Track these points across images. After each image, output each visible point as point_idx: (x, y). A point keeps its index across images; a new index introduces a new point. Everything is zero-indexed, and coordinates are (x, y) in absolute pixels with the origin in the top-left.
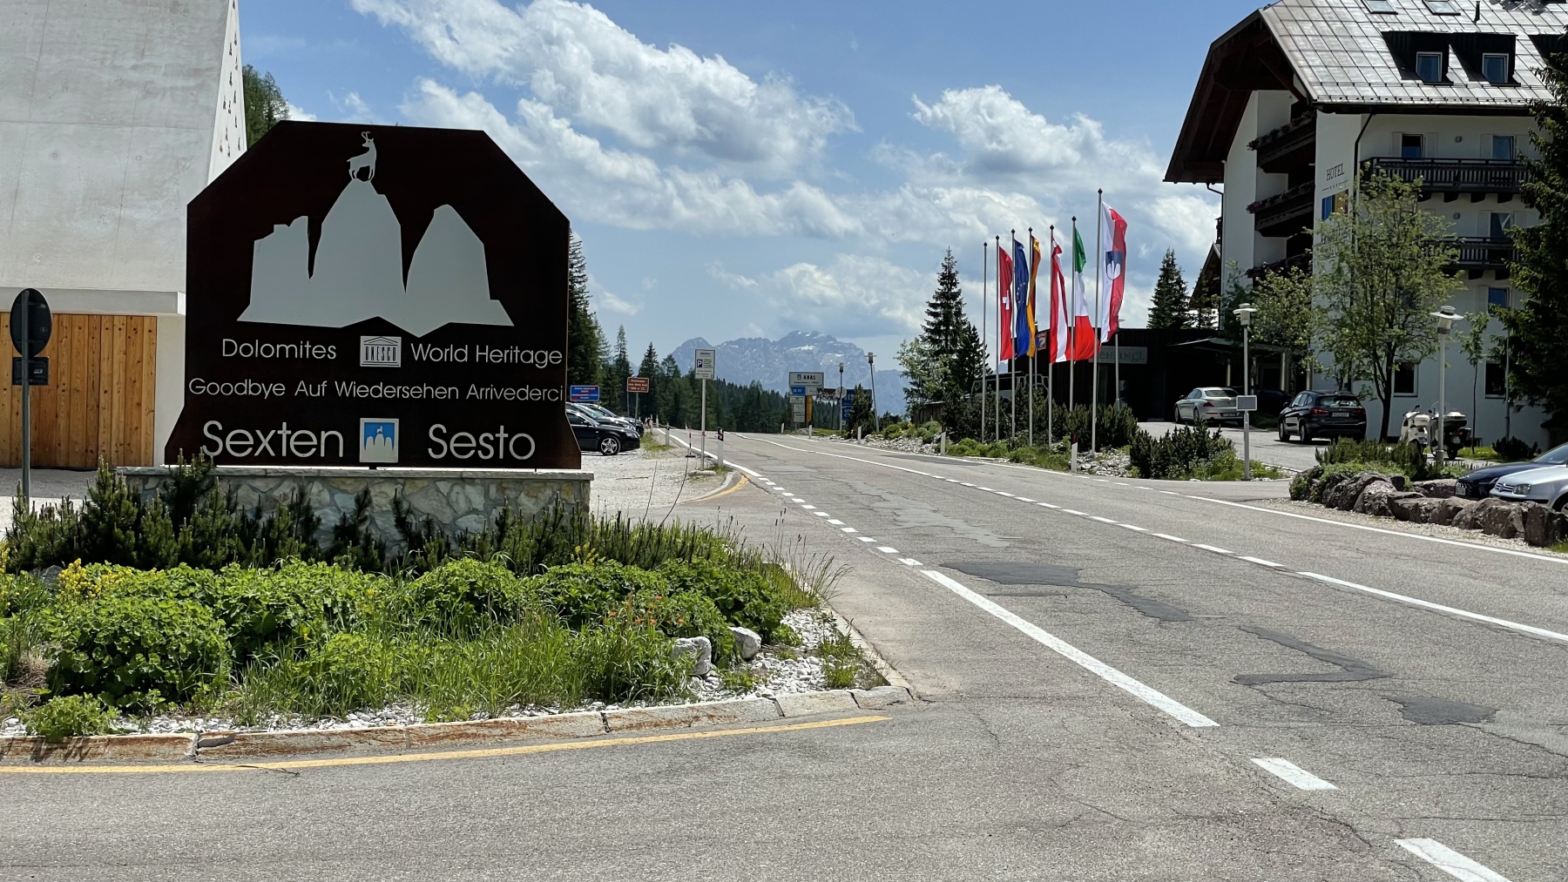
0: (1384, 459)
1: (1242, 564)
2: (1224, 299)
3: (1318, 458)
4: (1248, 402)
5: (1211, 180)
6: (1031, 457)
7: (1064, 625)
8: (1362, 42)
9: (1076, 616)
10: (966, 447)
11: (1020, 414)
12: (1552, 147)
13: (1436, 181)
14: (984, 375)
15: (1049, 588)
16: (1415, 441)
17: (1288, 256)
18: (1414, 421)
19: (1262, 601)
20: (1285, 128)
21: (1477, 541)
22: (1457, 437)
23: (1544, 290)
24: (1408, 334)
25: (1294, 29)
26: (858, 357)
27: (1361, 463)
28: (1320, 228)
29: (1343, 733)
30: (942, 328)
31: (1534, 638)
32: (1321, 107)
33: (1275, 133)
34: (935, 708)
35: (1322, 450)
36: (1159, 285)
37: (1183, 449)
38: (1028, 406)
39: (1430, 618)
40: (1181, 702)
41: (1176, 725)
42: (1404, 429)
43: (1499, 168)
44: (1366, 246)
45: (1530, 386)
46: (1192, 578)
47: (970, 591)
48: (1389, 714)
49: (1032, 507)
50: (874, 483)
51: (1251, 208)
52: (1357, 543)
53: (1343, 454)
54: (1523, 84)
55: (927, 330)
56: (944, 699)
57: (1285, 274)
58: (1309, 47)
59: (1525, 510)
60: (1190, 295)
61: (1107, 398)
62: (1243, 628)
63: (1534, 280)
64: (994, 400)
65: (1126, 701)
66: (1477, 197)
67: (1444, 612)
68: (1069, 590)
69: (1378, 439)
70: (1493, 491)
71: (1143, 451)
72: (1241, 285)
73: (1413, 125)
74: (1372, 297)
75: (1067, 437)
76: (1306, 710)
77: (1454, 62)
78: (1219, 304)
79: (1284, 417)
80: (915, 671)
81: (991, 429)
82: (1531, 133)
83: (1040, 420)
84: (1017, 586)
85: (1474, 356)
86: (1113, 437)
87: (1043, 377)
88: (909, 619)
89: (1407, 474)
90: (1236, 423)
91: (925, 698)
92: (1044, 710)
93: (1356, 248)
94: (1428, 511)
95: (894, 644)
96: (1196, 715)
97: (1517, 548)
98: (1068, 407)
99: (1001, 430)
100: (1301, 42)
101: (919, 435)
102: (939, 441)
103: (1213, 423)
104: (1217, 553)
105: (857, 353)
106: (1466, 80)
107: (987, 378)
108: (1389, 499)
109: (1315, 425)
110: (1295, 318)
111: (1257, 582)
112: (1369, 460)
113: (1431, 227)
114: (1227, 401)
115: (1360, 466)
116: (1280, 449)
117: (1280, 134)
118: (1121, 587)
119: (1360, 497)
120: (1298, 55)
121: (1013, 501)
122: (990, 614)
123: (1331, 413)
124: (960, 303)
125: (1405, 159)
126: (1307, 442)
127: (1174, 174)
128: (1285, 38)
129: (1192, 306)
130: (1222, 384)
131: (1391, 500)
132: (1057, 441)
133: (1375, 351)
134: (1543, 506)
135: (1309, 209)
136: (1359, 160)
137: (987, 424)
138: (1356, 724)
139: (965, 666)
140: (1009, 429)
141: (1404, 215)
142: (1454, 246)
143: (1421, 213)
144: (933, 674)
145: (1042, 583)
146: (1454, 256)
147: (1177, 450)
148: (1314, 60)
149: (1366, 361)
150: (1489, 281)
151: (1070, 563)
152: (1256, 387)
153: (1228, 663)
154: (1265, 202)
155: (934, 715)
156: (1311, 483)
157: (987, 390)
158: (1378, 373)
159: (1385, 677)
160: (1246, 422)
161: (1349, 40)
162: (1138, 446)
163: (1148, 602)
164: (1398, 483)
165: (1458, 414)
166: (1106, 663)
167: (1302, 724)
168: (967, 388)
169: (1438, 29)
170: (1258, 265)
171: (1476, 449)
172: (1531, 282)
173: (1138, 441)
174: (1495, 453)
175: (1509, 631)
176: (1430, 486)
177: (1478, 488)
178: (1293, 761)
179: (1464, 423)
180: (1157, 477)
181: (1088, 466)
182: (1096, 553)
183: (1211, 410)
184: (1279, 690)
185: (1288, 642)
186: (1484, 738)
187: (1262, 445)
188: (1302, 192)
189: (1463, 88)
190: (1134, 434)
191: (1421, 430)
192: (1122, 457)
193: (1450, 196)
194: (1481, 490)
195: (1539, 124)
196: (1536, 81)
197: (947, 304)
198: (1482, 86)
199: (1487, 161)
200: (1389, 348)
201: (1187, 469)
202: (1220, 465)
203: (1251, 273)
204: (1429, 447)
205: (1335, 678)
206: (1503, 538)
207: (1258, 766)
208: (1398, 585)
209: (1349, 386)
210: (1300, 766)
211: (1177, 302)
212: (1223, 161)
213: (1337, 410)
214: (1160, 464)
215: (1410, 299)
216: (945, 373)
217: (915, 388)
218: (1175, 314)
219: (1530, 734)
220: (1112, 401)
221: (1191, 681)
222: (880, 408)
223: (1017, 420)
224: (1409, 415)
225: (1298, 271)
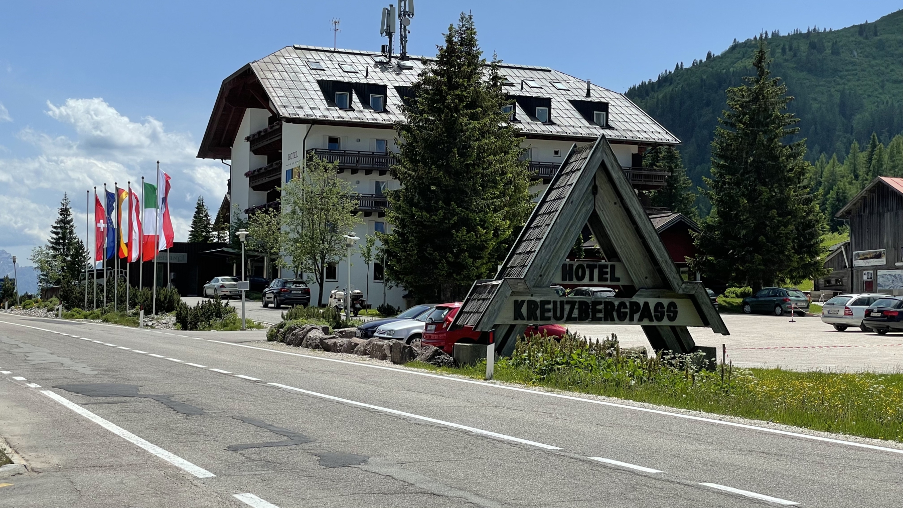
0: (318, 316)
1: (237, 379)
2: (232, 226)
3: (283, 317)
4: (244, 285)
5: (223, 158)
6: (115, 318)
7: (128, 420)
8: (307, 85)
9: (135, 415)
10: (74, 313)
11: (109, 293)
12: (406, 146)
13: (347, 163)
14: (87, 270)
15: (120, 398)
16: (336, 306)
17: (267, 202)
18: (336, 295)
19: (247, 401)
20: (265, 130)
21: (366, 362)
22: (358, 304)
23: (402, 223)
24: (332, 247)
25: (269, 75)
26: (8, 258)
27: (306, 319)
28: (285, 187)
29: (286, 476)
30: (61, 241)
31: (392, 415)
32: (285, 120)
33: (259, 133)
34: (43, 477)
35: (285, 312)
36: (194, 217)
37: (207, 312)
38: (114, 288)
39: (338, 406)
40: (195, 464)
41: (191, 478)
42: (330, 299)
43: (379, 157)
44: (310, 197)
45: (396, 276)
46: (207, 389)
47: (70, 402)
48: (311, 463)
49: (113, 350)
50: (14, 337)
51: (247, 175)
52: (302, 365)
53: (296, 314)
54: (391, 112)
55: (51, 242)
56: (48, 471)
57: (266, 212)
58: (278, 86)
59: (392, 344)
60: (213, 223)
61: (163, 283)
62: (234, 417)
63: (397, 218)
64: (93, 285)
65: (162, 465)
66: (368, 172)
67: (346, 403)
68: (132, 399)
69: (317, 306)
70: (375, 334)
71: (183, 315)
72: (240, 218)
73: (334, 132)
74: (313, 225)
75: (138, 307)
76: (266, 463)
77: (355, 98)
78: (229, 228)
79: (265, 294)
80: (30, 454)
81: (91, 302)
82: (395, 138)
83: (121, 296)
84: (99, 398)
85: (367, 259)
86: (166, 306)
87: (124, 271)
88: (30, 421)
89: (330, 325)
90: (239, 297)
91: (36, 470)
92: (111, 474)
93: (305, 199)
94: (341, 346)
95: (19, 437)
96: (203, 471)
97: (387, 366)
98: (139, 289)
99: (98, 301)
100: (273, 82)
101: (45, 306)
102: (58, 310)
103: (225, 297)
104: (223, 373)
105: (7, 256)
106: (362, 108)
107: (88, 271)
108: (320, 339)
109: (283, 298)
110: (271, 237)
111: (244, 390)
112: (310, 317)
113: (344, 188)
114: (234, 285)
115: (306, 321)
116: (263, 311)
117: (262, 134)
118: (164, 396)
119: (305, 338)
120: (271, 90)
121: (102, 346)
122: (82, 416)
123: (291, 291)
124: (72, 226)
125: (330, 150)
126: (278, 307)
127: (203, 154)
128: (264, 80)
129: (214, 229)
130: (231, 275)
131: (321, 340)
132: (132, 309)
133: (315, 256)
134: (400, 342)
135: (279, 176)
136: (305, 150)
137: (88, 300)
138: (293, 470)
139: (64, 449)
140: (102, 302)
141: (329, 181)
142: (356, 199)
143: (339, 180)
144: (43, 455)
145: (116, 395)
146: (356, 204)
147: (204, 314)
148: (279, 92)
149: (310, 262)
150: (375, 218)
151: (135, 383)
152: (250, 276)
153: (224, 439)
154: (254, 171)
155: (40, 481)
156: (278, 331)
157: (89, 279)
158: (317, 268)
159: (311, 442)
160: (243, 297)
161: (299, 83)
162: (180, 311)
163: (180, 404)
164: (325, 330)
165: (359, 291)
166: (151, 442)
167: (263, 472)
168: (76, 277)
169: (347, 80)
170: (251, 207)
171: (368, 310)
172: (395, 219)
173: (181, 308)
174: (378, 312)
175: (379, 412)
176: (343, 332)
177: (367, 333)
178: (256, 494)
179: (362, 296)
180: (191, 329)
181: (150, 324)
182: (150, 376)
183: (224, 289)
184: (252, 453)
185: (259, 424)
186: (362, 474)
187: (252, 310)
188: (275, 167)
189: (360, 113)
190: (178, 304)
191: (339, 300)
192: (171, 318)
193: (354, 171)
194: (369, 334)
195: (399, 134)
196: (398, 111)
197: (64, 226)
198: (370, 112)
199: (373, 153)
200: (323, 255)
201: (209, 324)
202: (228, 321)
203: (247, 211)
204: (343, 310)
205: (284, 444)
206: (379, 359)
207: (236, 499)
208: (322, 389)
209: (301, 276)
210: (260, 497)
211: (206, 227)
212: (231, 147)
213: (294, 289)
214: (193, 322)
215: (333, 228)
216: (63, 267)
217: (44, 277)
218: (204, 234)
219: (386, 470)
220: (165, 285)
221: (201, 451)
222: (20, 291)
223: (107, 297)
224: (333, 292)
225: (273, 211)
